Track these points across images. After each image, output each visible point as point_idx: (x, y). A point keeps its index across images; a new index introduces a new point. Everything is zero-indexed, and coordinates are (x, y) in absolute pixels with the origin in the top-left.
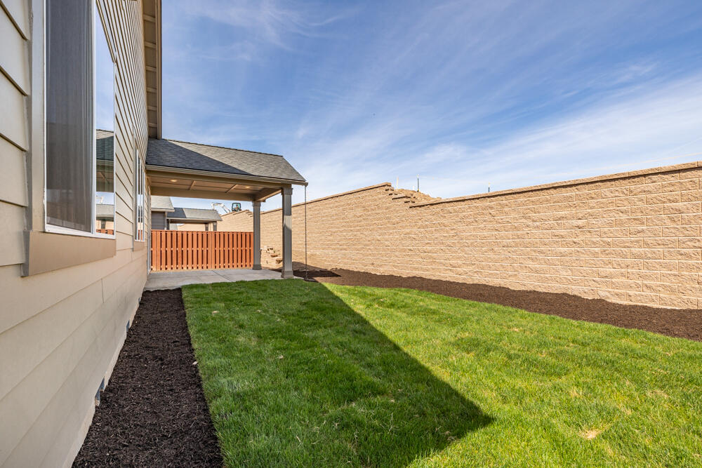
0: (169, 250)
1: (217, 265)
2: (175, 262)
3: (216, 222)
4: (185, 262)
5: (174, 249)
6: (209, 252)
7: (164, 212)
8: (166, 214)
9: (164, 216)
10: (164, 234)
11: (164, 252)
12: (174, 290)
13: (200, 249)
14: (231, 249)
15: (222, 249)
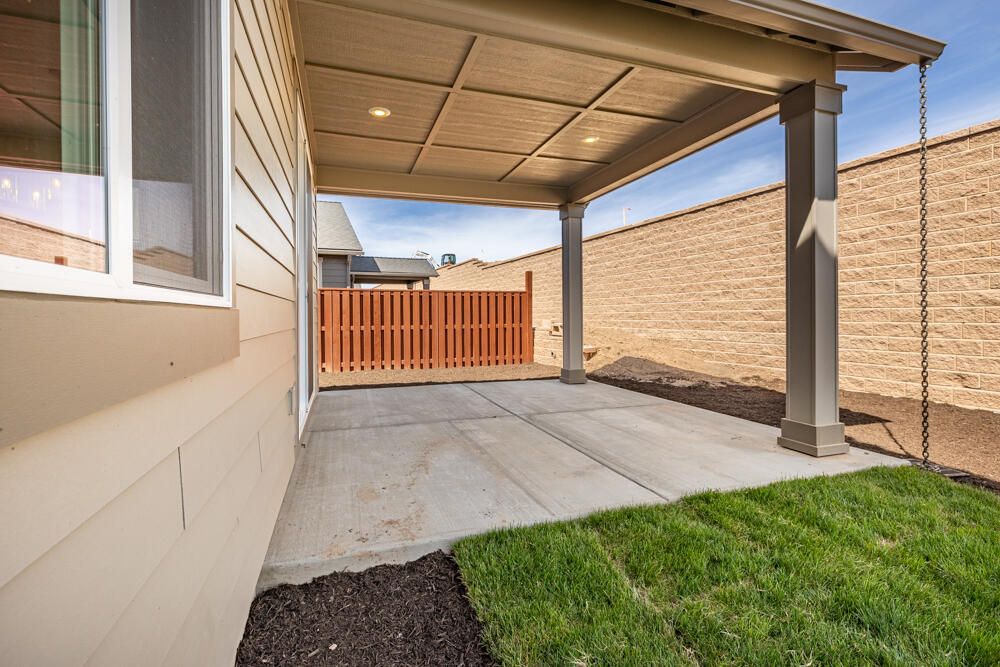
0: (356, 329)
1: (450, 360)
2: (368, 354)
3: (428, 278)
4: (387, 354)
5: (366, 328)
6: (435, 334)
7: (346, 257)
8: (350, 259)
9: (346, 264)
10: (346, 296)
11: (346, 334)
12: (411, 567)
13: (416, 327)
14: (475, 326)
15: (458, 327)
